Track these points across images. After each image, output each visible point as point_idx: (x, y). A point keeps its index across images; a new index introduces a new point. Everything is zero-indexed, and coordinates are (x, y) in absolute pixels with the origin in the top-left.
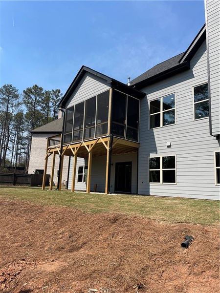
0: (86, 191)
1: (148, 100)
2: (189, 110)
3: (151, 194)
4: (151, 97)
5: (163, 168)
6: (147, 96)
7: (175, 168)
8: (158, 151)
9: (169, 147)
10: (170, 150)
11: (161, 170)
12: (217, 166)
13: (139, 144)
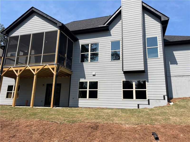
0: (11, 105)
1: (80, 44)
2: (108, 55)
3: (79, 106)
4: (82, 42)
5: (89, 89)
6: (79, 40)
7: (97, 89)
8: (86, 78)
9: (94, 75)
10: (94, 77)
11: (88, 90)
12: (123, 89)
13: (72, 71)
